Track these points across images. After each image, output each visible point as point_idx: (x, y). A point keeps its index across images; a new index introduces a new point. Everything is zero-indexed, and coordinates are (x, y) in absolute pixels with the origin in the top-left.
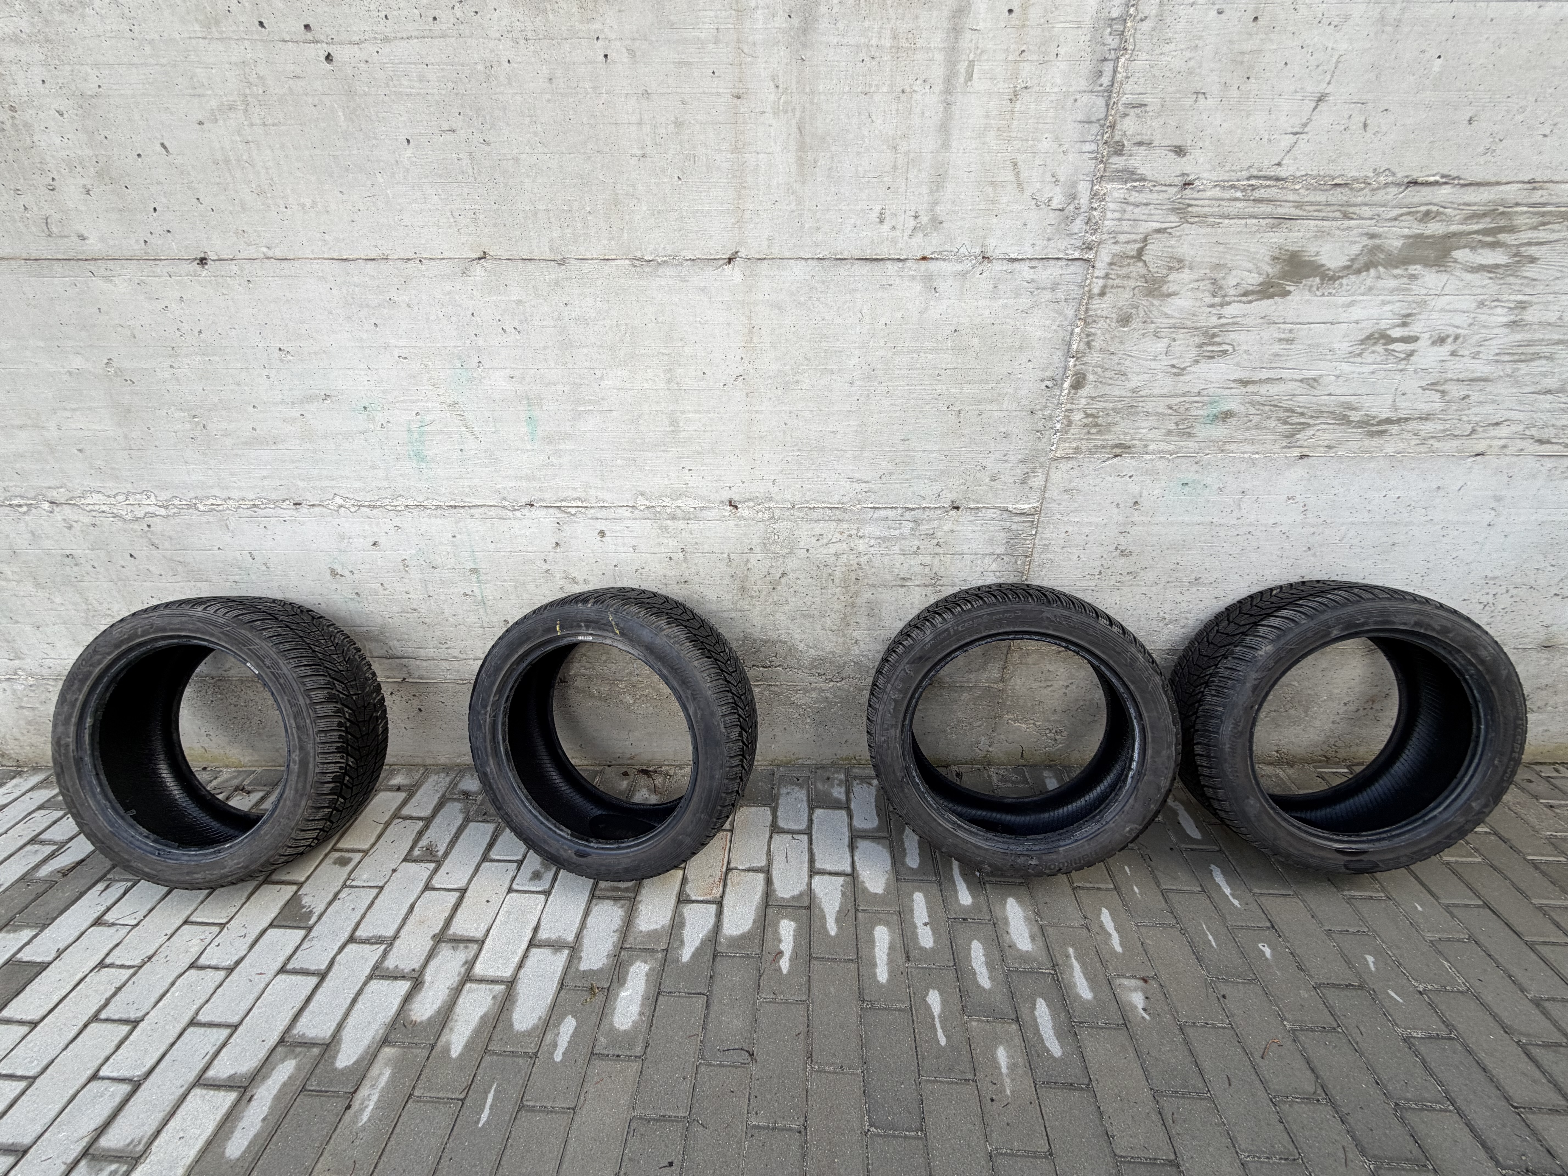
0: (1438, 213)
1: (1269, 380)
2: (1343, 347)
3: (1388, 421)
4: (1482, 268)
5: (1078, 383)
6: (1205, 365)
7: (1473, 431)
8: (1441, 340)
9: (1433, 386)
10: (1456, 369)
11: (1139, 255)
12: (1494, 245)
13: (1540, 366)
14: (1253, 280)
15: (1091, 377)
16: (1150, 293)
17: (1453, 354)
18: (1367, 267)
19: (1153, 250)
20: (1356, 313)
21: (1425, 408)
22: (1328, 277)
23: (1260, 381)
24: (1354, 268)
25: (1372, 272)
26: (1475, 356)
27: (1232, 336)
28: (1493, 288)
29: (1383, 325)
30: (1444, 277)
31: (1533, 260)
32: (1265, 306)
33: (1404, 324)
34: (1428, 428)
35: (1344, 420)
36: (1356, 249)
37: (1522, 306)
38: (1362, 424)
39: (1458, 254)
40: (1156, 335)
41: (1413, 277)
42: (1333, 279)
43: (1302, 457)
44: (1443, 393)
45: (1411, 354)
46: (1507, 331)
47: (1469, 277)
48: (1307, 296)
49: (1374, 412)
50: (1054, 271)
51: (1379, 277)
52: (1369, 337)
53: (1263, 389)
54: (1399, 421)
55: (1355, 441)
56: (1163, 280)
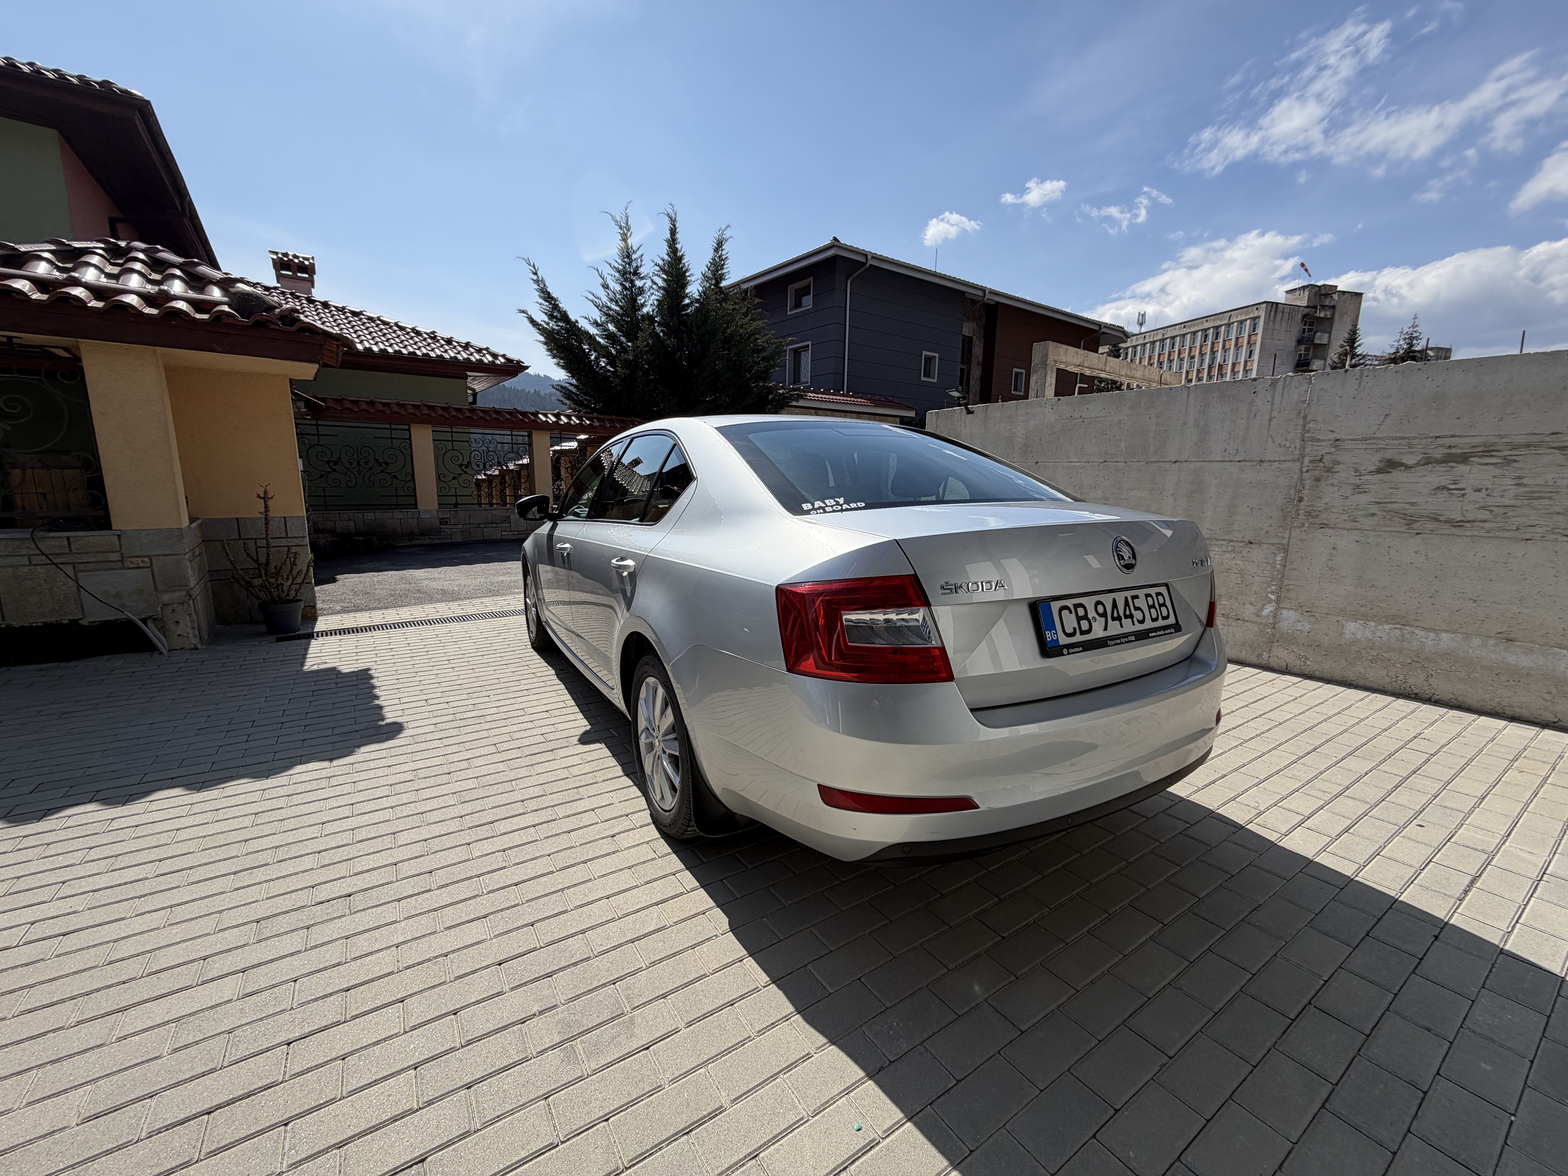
0: (1455, 447)
1: (1390, 502)
2: (1426, 491)
3: (1462, 521)
4: (1487, 464)
5: (1301, 500)
6: (1357, 496)
7: (1518, 529)
8: (1479, 490)
9: (1482, 508)
10: (1491, 501)
11: (1321, 460)
12: (1492, 456)
13: (1547, 502)
14: (1373, 468)
15: (1306, 498)
16: (1327, 472)
17: (1488, 495)
18: (1427, 464)
19: (1327, 459)
20: (1426, 479)
21: (1483, 517)
22: (1407, 467)
23: (1386, 503)
24: (1417, 464)
25: (1430, 466)
26: (1502, 496)
27: (1367, 486)
28: (1497, 471)
29: (1443, 484)
30: (1469, 467)
31: (1516, 461)
32: (1380, 476)
33: (1455, 484)
34: (1488, 525)
35: (1436, 520)
36: (1419, 458)
37: (1520, 478)
38: (1446, 522)
39: (1472, 459)
40: (1332, 485)
41: (1452, 467)
42: (1411, 467)
43: (1418, 534)
44: (1491, 511)
45: (1463, 495)
46: (1515, 487)
47: (1484, 467)
48: (1400, 473)
49: (1452, 517)
50: (1288, 464)
51: (1434, 467)
52: (1438, 488)
53: (1388, 506)
54: (1468, 522)
55: (1447, 529)
56: (1332, 468)
